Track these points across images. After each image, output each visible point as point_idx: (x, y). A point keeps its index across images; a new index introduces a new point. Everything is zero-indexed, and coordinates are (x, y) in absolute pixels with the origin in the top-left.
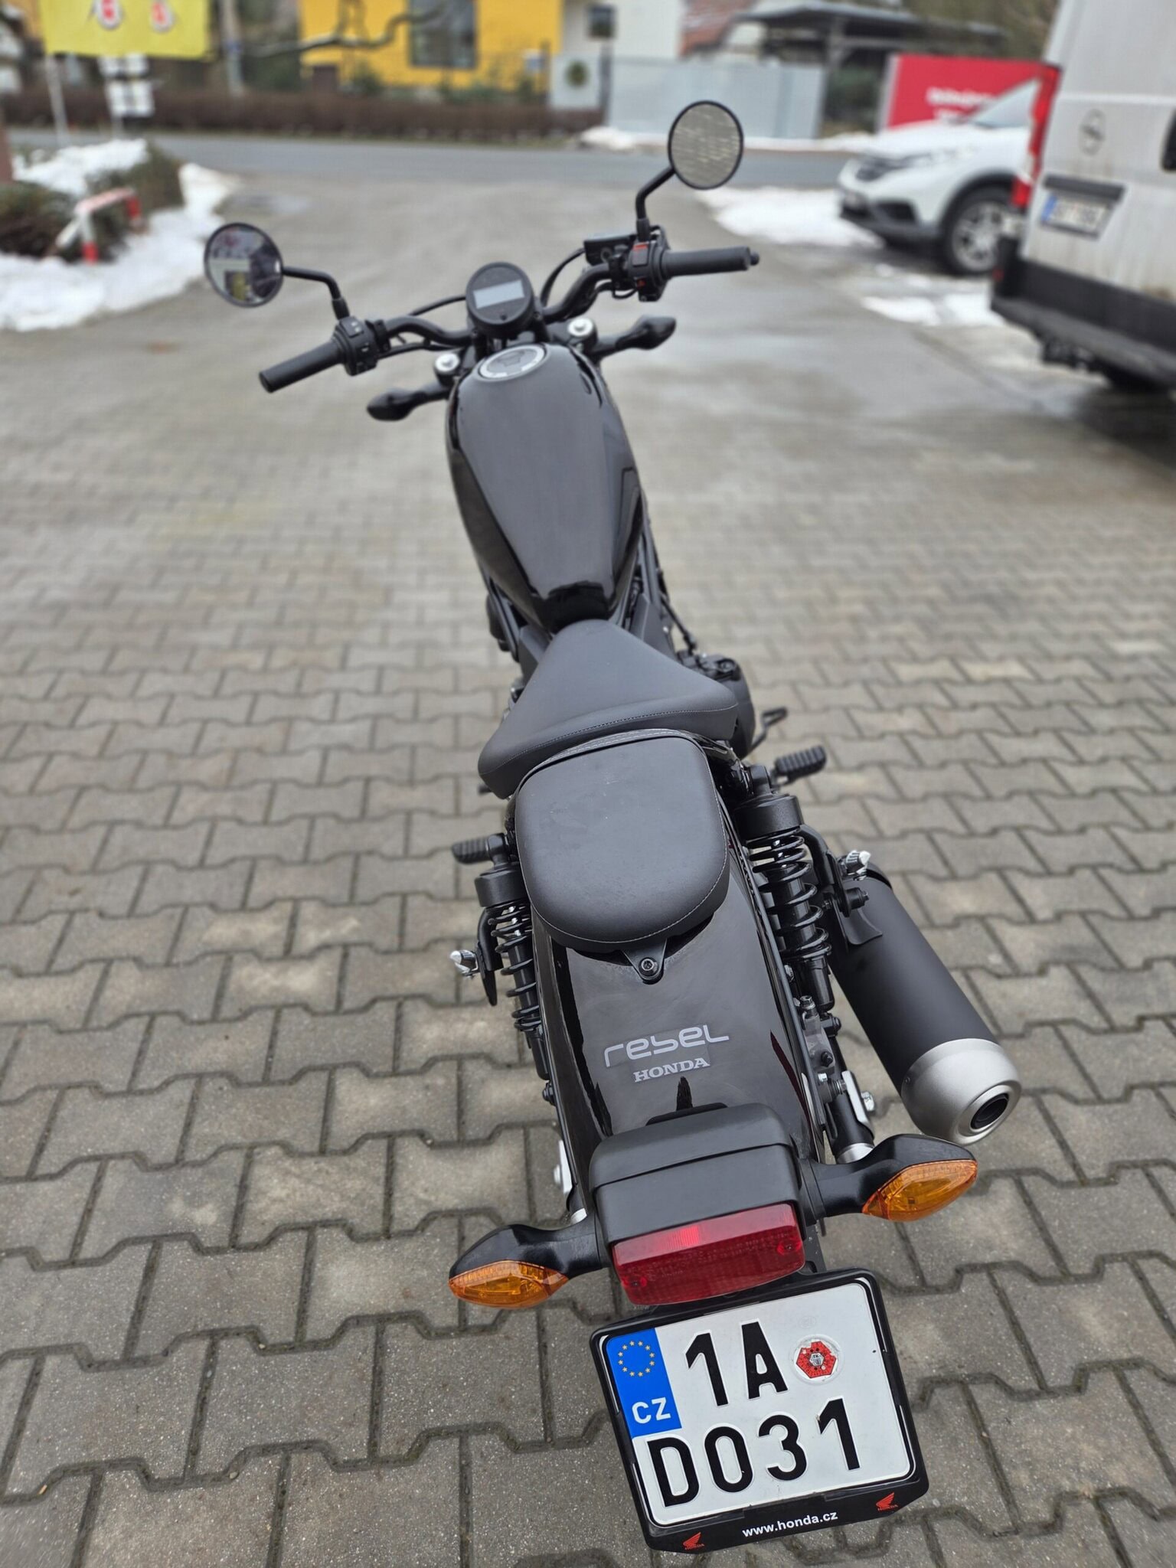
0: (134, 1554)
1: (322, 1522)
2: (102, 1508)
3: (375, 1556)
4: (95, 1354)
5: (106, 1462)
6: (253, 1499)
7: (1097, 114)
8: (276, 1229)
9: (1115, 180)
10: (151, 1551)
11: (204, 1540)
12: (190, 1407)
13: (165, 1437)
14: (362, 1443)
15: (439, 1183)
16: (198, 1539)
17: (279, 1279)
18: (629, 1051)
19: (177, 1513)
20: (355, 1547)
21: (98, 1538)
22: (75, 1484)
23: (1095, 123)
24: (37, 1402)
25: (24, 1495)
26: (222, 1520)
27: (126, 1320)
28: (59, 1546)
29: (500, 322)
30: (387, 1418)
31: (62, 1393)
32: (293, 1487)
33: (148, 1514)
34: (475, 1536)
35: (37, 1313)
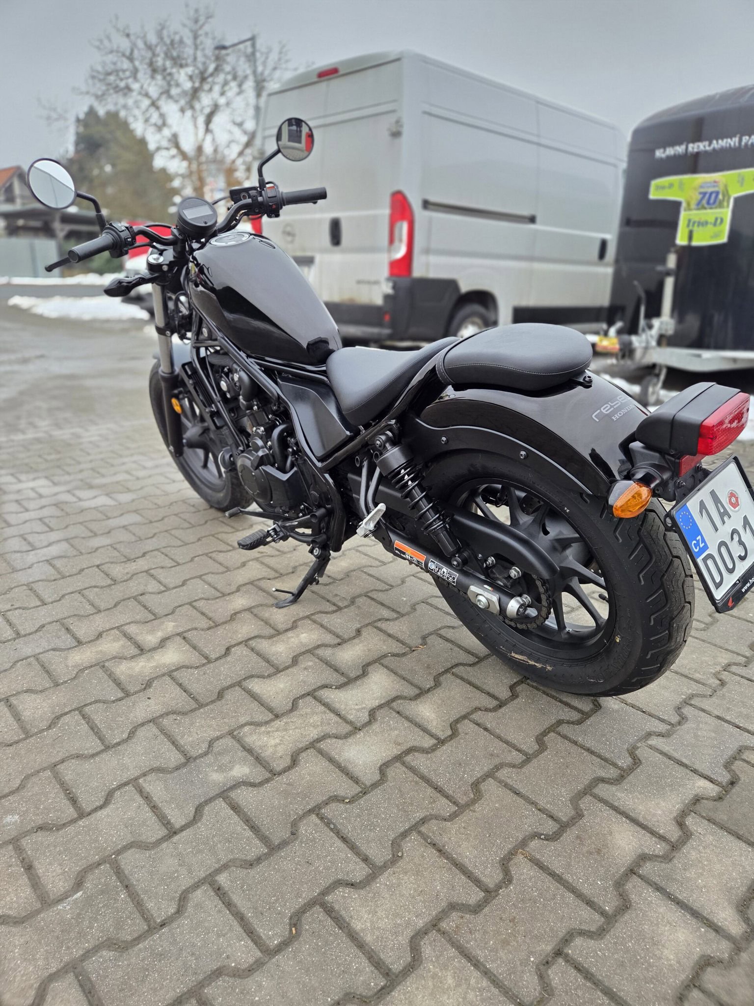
0: (387, 918)
1: (468, 842)
2: (343, 913)
3: (508, 838)
4: (249, 858)
5: (318, 895)
6: (423, 856)
7: (288, 225)
8: (292, 756)
9: (308, 254)
10: (395, 910)
11: (419, 886)
12: (339, 843)
13: (341, 863)
14: (449, 805)
15: (360, 699)
16: (415, 889)
17: (321, 772)
18: (604, 411)
19: (389, 888)
20: (496, 841)
21: (357, 925)
22: (312, 915)
23: (288, 229)
24: (236, 898)
25: (285, 941)
26: (418, 873)
27: (249, 833)
28: (339, 944)
29: (203, 225)
30: (449, 790)
31: (249, 885)
32: (437, 839)
33: (374, 898)
34: (542, 803)
35: (180, 865)
